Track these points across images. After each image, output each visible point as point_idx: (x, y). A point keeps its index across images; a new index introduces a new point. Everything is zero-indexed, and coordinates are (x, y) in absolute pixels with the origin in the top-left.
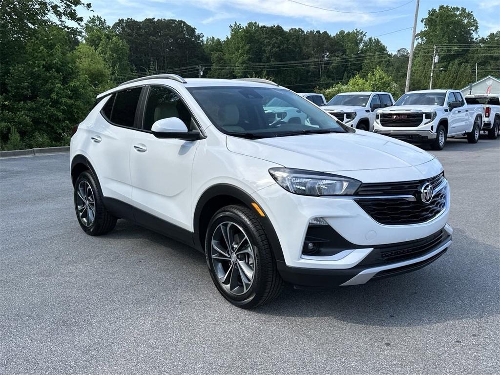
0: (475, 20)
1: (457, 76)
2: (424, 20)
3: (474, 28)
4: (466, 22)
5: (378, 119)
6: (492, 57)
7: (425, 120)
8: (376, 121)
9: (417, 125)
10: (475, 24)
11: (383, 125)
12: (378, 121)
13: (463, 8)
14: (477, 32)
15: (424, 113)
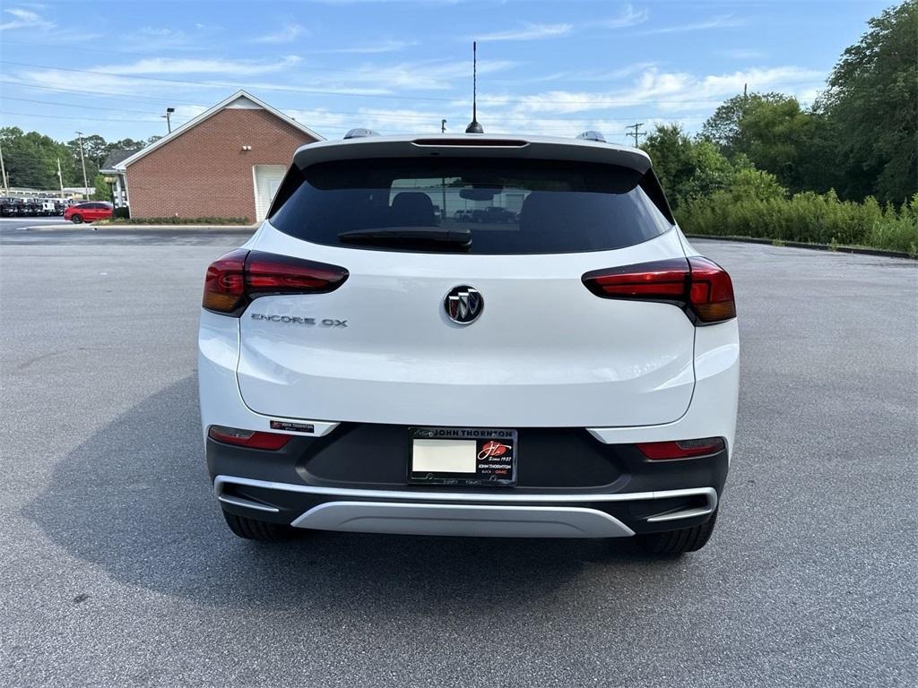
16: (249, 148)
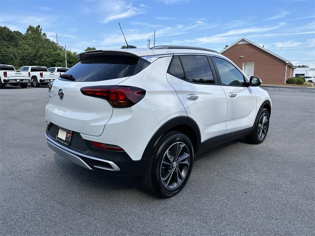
16: (243, 57)
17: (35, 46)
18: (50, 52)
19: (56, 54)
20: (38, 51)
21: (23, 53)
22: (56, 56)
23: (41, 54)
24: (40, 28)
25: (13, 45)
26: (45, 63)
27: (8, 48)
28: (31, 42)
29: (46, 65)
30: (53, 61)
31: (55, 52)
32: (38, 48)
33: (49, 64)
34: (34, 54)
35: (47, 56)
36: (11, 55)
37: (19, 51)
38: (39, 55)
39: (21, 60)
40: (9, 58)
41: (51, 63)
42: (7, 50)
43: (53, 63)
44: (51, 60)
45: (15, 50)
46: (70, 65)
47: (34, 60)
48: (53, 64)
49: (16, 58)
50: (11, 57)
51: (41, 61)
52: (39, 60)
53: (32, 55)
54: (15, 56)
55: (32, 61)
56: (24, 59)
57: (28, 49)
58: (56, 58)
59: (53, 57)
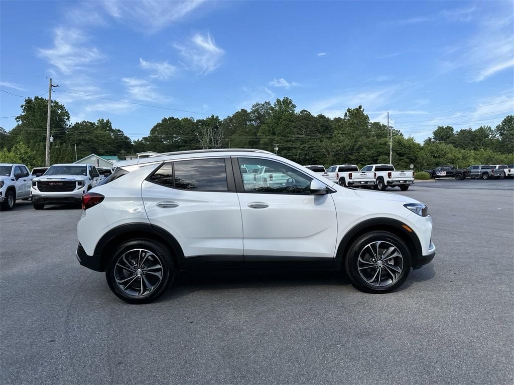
0: (67, 112)
1: (60, 153)
2: (24, 107)
3: (66, 118)
4: (59, 112)
5: (35, 185)
6: (84, 140)
7: (78, 187)
8: (33, 188)
9: (72, 190)
10: (67, 114)
11: (41, 191)
12: (36, 187)
13: (55, 101)
14: (69, 120)
15: (76, 181)
17: (353, 136)
18: (373, 141)
19: (380, 144)
20: (355, 141)
21: (336, 146)
22: (381, 146)
23: (360, 145)
24: (362, 110)
25: (328, 138)
26: (364, 158)
27: (321, 141)
28: (348, 130)
29: (366, 160)
30: (375, 155)
31: (380, 141)
32: (356, 138)
33: (369, 159)
34: (351, 146)
35: (368, 148)
36: (324, 150)
37: (333, 144)
38: (356, 147)
39: (335, 156)
40: (321, 155)
41: (373, 157)
42: (320, 144)
43: (375, 156)
44: (373, 153)
45: (328, 142)
46: (400, 158)
47: (351, 155)
48: (375, 158)
49: (329, 154)
50: (324, 153)
51: (359, 156)
52: (357, 154)
53: (347, 148)
54: (328, 151)
55: (347, 157)
56: (338, 154)
57: (343, 141)
58: (380, 150)
59: (376, 148)
